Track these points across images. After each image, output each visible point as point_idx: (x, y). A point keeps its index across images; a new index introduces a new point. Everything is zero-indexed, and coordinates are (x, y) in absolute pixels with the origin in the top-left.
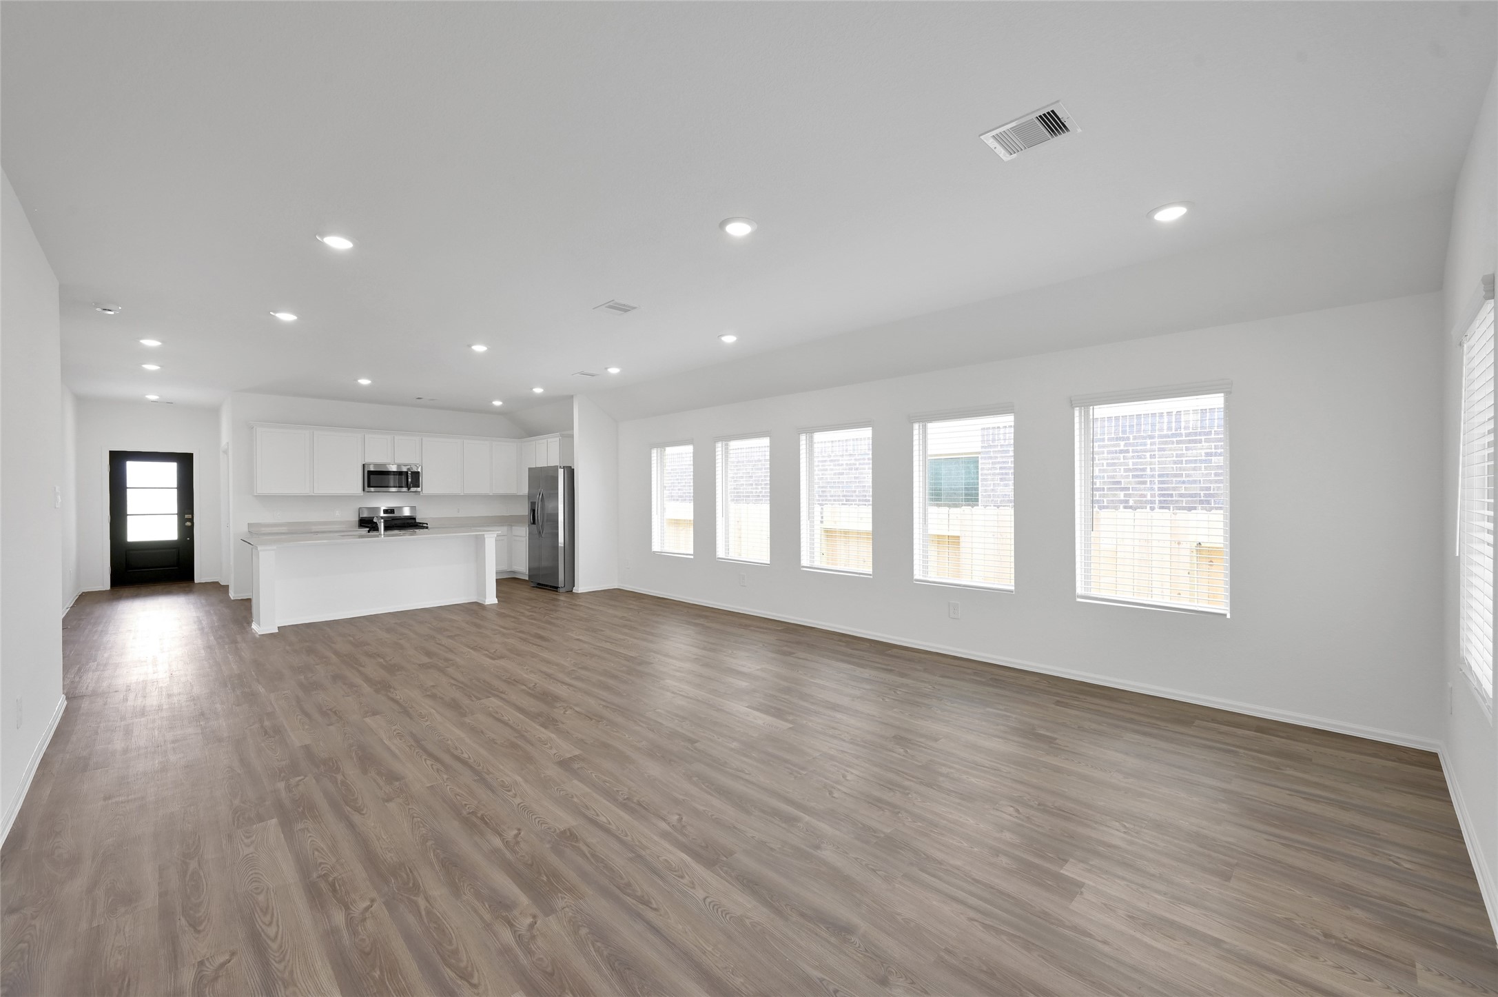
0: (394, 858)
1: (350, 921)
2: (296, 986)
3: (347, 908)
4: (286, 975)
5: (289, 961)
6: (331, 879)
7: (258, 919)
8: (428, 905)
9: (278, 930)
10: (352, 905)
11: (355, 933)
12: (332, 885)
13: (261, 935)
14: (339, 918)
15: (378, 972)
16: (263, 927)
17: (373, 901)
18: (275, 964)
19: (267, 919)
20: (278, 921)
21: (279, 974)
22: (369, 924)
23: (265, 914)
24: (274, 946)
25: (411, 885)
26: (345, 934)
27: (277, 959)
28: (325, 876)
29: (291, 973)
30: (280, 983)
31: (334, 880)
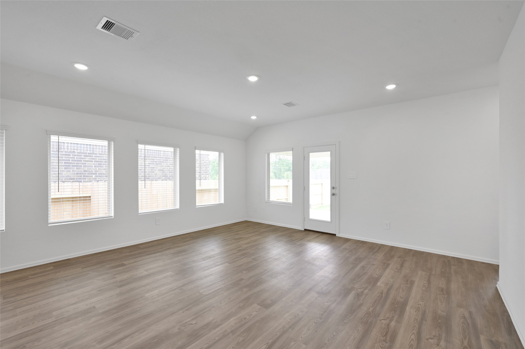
0: (360, 327)
1: (391, 321)
2: (415, 318)
3: (388, 325)
4: (415, 322)
5: (413, 324)
6: (384, 338)
7: (415, 345)
8: (370, 308)
9: (411, 335)
10: (386, 324)
11: (393, 317)
12: (386, 335)
13: (417, 339)
14: (393, 324)
15: (396, 306)
16: (415, 341)
17: (381, 320)
18: (417, 326)
19: (412, 342)
20: (409, 339)
21: (417, 323)
22: (387, 316)
23: (412, 345)
24: (415, 331)
25: (367, 315)
26: (395, 319)
27: (416, 327)
28: (385, 341)
29: (414, 321)
30: (418, 321)
31: (383, 337)
